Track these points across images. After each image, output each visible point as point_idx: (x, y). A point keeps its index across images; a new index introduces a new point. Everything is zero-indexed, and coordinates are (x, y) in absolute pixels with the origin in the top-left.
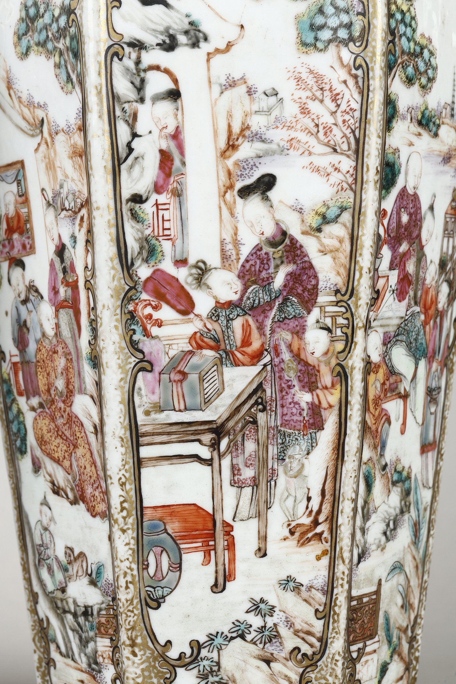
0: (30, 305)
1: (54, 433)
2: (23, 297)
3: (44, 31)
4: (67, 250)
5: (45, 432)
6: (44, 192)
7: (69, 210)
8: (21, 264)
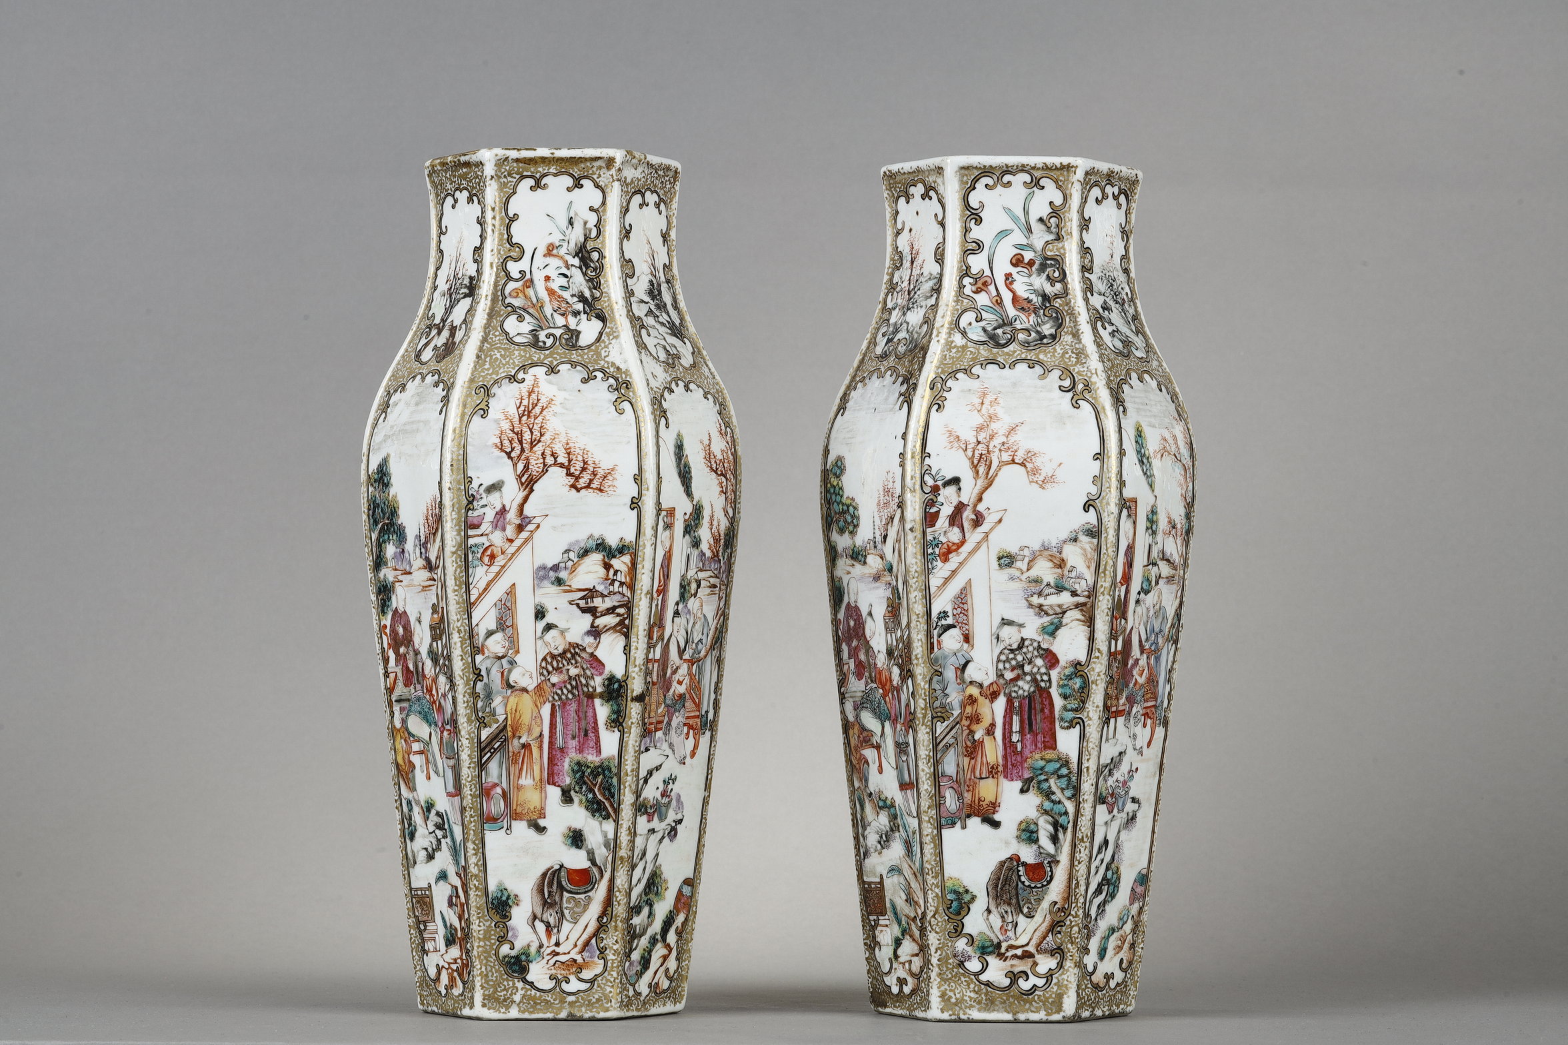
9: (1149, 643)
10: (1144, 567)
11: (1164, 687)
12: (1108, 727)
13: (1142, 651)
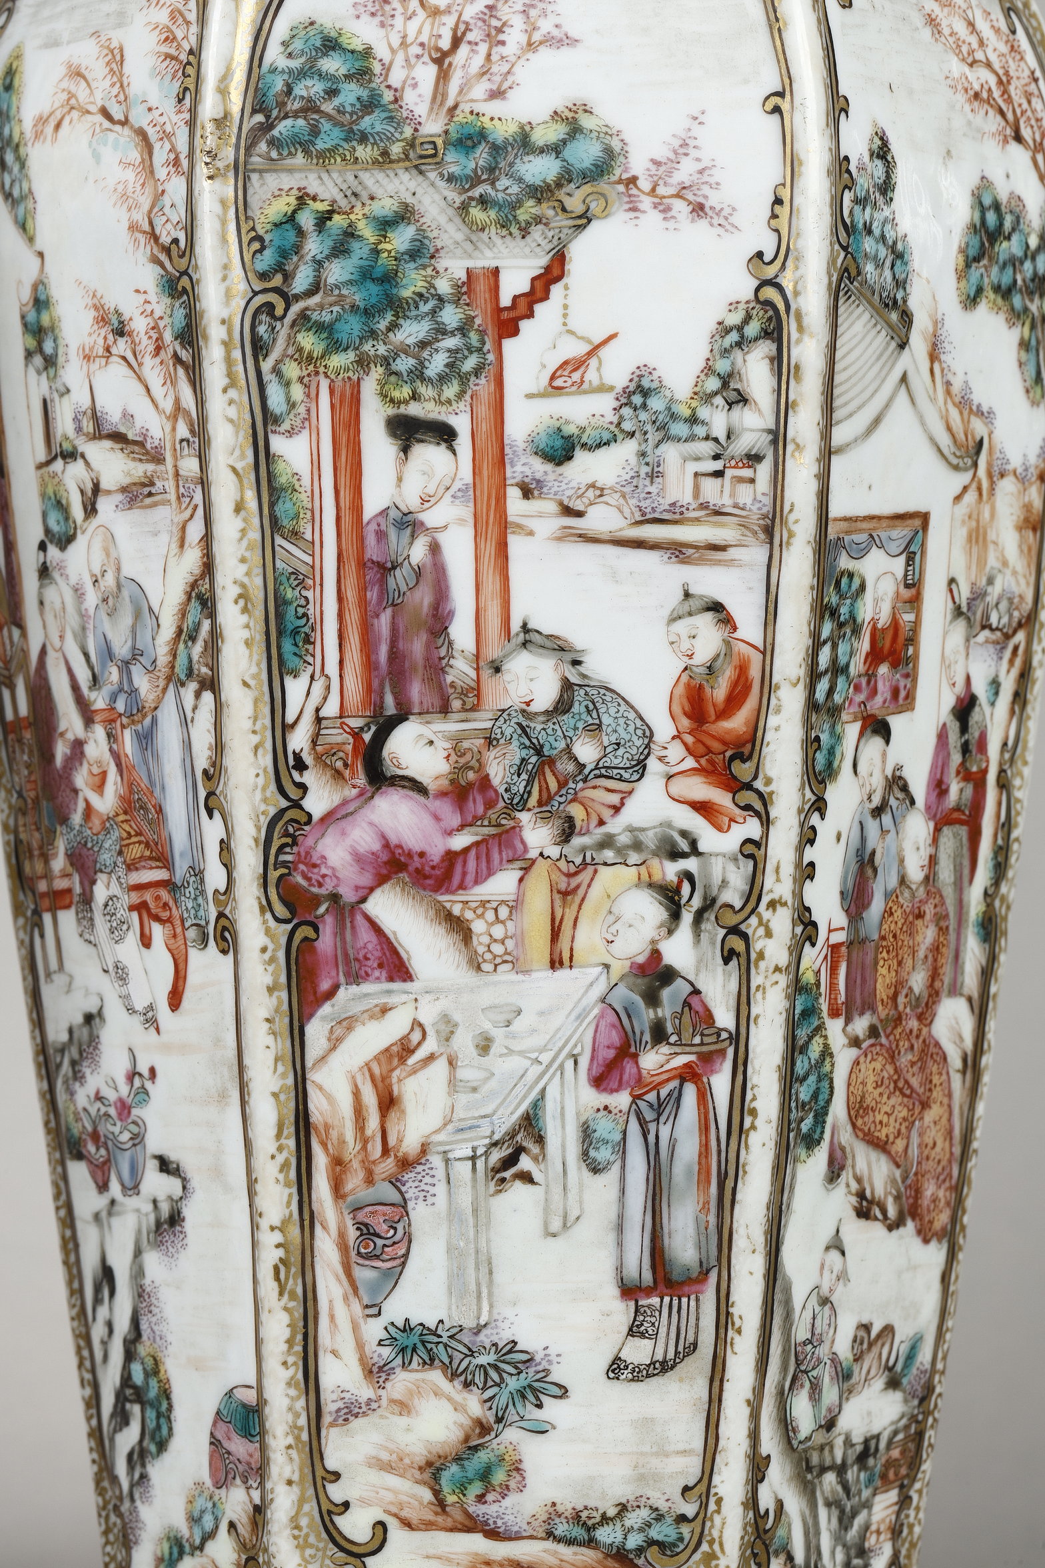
0: (887, 819)
1: (888, 1087)
2: (877, 800)
3: (1010, 270)
4: (977, 709)
5: (870, 1087)
6: (954, 587)
7: (997, 629)
8: (882, 729)
9: (106, 691)
10: (40, 466)
11: (194, 830)
12: (42, 936)
13: (88, 717)
